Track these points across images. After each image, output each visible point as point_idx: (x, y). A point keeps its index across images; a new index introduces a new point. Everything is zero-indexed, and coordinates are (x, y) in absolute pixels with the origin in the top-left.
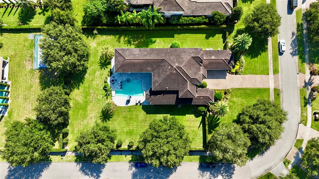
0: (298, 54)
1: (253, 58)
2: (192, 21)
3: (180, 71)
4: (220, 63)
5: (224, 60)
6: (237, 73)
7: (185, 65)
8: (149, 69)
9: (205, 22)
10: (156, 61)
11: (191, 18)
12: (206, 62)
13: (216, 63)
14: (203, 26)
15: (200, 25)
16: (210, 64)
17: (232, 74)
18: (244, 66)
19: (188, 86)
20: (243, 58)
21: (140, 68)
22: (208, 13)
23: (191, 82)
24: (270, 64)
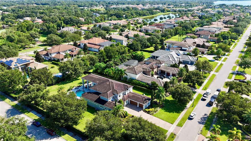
0: (205, 125)
2: (139, 83)
3: (111, 84)
4: (139, 98)
5: (143, 98)
6: (148, 112)
7: (116, 84)
8: (98, 82)
9: (146, 86)
10: (104, 79)
11: (139, 82)
12: (131, 95)
13: (137, 97)
14: (144, 88)
15: (143, 87)
16: (133, 96)
17: (145, 112)
18: (156, 113)
19: (109, 92)
20: (159, 109)
21: (94, 80)
22: (150, 82)
23: (113, 91)
24: (178, 120)
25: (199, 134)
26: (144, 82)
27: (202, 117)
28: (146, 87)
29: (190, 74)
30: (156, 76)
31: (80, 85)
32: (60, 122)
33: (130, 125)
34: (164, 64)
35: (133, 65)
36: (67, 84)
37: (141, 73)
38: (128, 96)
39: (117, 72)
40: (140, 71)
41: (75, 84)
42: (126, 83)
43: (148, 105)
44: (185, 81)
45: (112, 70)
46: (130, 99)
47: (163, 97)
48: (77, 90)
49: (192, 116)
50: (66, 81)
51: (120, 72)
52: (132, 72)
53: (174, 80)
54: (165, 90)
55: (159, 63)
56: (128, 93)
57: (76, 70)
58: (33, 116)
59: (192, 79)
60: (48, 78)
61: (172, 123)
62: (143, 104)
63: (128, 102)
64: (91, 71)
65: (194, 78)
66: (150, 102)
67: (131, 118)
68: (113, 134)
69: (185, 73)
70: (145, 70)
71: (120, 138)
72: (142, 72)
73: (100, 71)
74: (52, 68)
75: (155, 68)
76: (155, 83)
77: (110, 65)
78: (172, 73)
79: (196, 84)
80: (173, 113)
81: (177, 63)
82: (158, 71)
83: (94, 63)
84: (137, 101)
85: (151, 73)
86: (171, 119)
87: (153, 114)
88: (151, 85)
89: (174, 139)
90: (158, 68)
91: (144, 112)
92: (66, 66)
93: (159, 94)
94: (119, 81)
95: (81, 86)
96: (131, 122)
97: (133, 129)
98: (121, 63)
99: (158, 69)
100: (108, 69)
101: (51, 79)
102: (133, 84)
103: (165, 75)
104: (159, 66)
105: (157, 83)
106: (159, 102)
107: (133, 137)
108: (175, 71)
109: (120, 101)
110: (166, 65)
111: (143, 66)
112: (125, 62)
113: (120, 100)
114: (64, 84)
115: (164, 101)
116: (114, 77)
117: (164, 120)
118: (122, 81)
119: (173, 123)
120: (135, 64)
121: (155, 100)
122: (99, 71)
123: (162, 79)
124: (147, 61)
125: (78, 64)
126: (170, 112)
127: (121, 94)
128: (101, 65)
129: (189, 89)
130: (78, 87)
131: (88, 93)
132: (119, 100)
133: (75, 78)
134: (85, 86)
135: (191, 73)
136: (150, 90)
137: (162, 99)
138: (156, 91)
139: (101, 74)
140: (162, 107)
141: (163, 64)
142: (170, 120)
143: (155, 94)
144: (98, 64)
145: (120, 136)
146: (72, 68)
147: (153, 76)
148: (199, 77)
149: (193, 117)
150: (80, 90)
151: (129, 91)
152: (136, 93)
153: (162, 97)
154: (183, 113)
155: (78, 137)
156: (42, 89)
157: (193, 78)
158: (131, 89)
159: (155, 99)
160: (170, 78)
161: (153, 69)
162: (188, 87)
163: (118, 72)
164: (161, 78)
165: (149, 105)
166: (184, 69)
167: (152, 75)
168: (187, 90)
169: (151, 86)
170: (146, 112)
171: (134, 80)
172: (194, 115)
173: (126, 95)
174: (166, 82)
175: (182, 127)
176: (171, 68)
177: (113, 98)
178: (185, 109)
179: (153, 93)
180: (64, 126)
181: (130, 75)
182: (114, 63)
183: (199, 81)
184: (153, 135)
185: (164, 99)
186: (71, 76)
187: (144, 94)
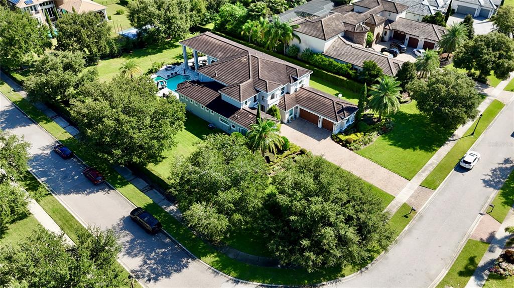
0: (502, 189)
1: (395, 145)
2: (331, 63)
3: (253, 63)
4: (324, 105)
5: (335, 104)
6: (346, 144)
7: (267, 63)
8: (220, 54)
9: (349, 73)
10: (237, 49)
11: (331, 60)
12: (305, 94)
13: (319, 102)
14: (342, 77)
15: (340, 75)
16: (309, 99)
17: (336, 142)
18: (368, 145)
19: (245, 83)
20: (375, 137)
21: (210, 49)
22: (359, 64)
23: (255, 83)
24: (425, 170)
25: (482, 214)
26: (344, 62)
27: (497, 166)
28: (347, 75)
29: (480, 43)
30: (377, 48)
31: (180, 61)
32: (111, 154)
33: (290, 181)
34: (404, 13)
35: (321, 13)
36: (147, 56)
37: (340, 36)
38: (296, 97)
39: (273, 31)
40: (336, 29)
41: (167, 57)
42: (295, 61)
43: (348, 125)
44: (458, 64)
45: (262, 24)
46: (299, 107)
47: (393, 104)
48: (169, 73)
49: (470, 163)
50: (146, 50)
51: (280, 32)
52: (314, 33)
53: (428, 58)
54: (400, 86)
55: (393, 9)
56: (296, 89)
57: (169, 22)
58: (58, 131)
59: (481, 57)
60: (100, 37)
61: (409, 177)
62: (334, 122)
63: (296, 113)
64: (211, 26)
65: (489, 55)
66: (353, 115)
67: (297, 155)
68: (242, 199)
69: (462, 40)
70: (350, 29)
71: (259, 210)
72: (343, 34)
73: (231, 27)
74: (118, 14)
75: (379, 24)
76: (374, 66)
77: (256, 11)
78: (423, 40)
79: (492, 72)
80: (414, 149)
81: (441, 13)
82: (386, 33)
83: (218, 5)
84: (318, 112)
85: (366, 37)
86: (408, 166)
87: (360, 149)
88: (362, 69)
89: (408, 223)
90: (386, 25)
91: (333, 142)
92: (145, 8)
93: (382, 95)
94: (278, 55)
95: (180, 63)
96: (294, 169)
97: (295, 191)
98: (287, 7)
99: (387, 27)
100: (252, 23)
101: (109, 43)
102: (312, 65)
103: (403, 43)
104: (391, 18)
105: (379, 66)
106: (379, 119)
107: (295, 214)
108: (435, 33)
109: (274, 109)
110: (411, 16)
111: (345, 18)
112: (299, 5)
113: (272, 108)
114: (140, 57)
115: (392, 114)
116: (265, 43)
117: (386, 168)
118: (284, 57)
119: (412, 178)
120: (325, 11)
121: (369, 111)
122: (229, 27)
123: (395, 56)
124: (359, 4)
125: (176, 6)
126: (405, 147)
127: (278, 93)
128: (235, 10)
129: (472, 86)
130: (174, 64)
131: (193, 82)
132: (270, 107)
133: (168, 43)
134: (190, 64)
135: (481, 41)
136: (359, 84)
137: (389, 109)
138: (374, 88)
139: (234, 35)
140: (384, 131)
141: (403, 15)
142: (404, 167)
143: (368, 96)
144: (228, 9)
145: (260, 205)
146: (158, 16)
147: (370, 47)
148: (505, 53)
149: (472, 164)
150: (178, 73)
151: (300, 83)
152: (317, 91)
153: (389, 104)
154: (443, 151)
155: (158, 193)
156: (77, 66)
157: (486, 56)
158: (305, 78)
159: (368, 108)
160: (417, 53)
161: (372, 25)
162: (470, 80)
163: (277, 31)
164: (391, 52)
165: (351, 123)
166: (463, 29)
167: (369, 44)
168: (464, 90)
169: (363, 74)
170: (339, 141)
171: (317, 54)
172: (475, 159)
173: (291, 94)
174: (406, 65)
175: (435, 189)
176: (424, 24)
177: (255, 101)
178: (450, 141)
179: (366, 92)
180: (121, 164)
181: (308, 41)
182: (268, 6)
183: (502, 63)
184: (351, 212)
185: (393, 111)
186: (157, 35)
187: (340, 95)
